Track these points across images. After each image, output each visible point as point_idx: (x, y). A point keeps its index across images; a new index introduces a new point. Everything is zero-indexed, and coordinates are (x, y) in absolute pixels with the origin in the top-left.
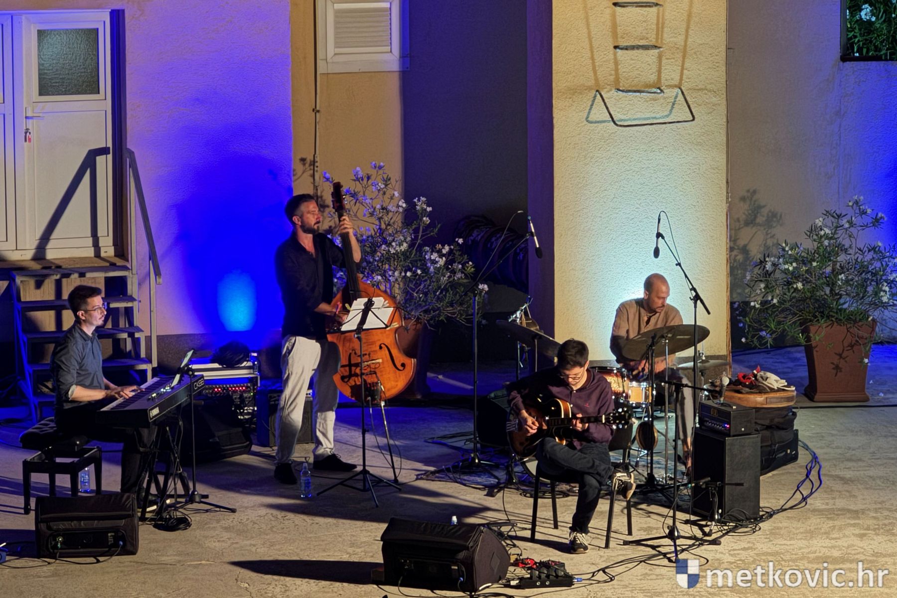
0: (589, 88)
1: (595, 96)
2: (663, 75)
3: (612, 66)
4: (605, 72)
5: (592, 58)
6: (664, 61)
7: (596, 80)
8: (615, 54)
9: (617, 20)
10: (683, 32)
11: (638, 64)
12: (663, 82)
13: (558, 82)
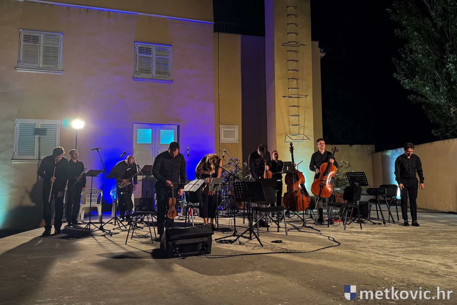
0: (284, 134)
1: (286, 136)
2: (300, 132)
3: (289, 129)
4: (287, 130)
5: (284, 128)
6: (300, 129)
7: (286, 132)
8: (289, 127)
9: (290, 120)
10: (304, 123)
11: (295, 129)
12: (300, 134)
13: (277, 132)
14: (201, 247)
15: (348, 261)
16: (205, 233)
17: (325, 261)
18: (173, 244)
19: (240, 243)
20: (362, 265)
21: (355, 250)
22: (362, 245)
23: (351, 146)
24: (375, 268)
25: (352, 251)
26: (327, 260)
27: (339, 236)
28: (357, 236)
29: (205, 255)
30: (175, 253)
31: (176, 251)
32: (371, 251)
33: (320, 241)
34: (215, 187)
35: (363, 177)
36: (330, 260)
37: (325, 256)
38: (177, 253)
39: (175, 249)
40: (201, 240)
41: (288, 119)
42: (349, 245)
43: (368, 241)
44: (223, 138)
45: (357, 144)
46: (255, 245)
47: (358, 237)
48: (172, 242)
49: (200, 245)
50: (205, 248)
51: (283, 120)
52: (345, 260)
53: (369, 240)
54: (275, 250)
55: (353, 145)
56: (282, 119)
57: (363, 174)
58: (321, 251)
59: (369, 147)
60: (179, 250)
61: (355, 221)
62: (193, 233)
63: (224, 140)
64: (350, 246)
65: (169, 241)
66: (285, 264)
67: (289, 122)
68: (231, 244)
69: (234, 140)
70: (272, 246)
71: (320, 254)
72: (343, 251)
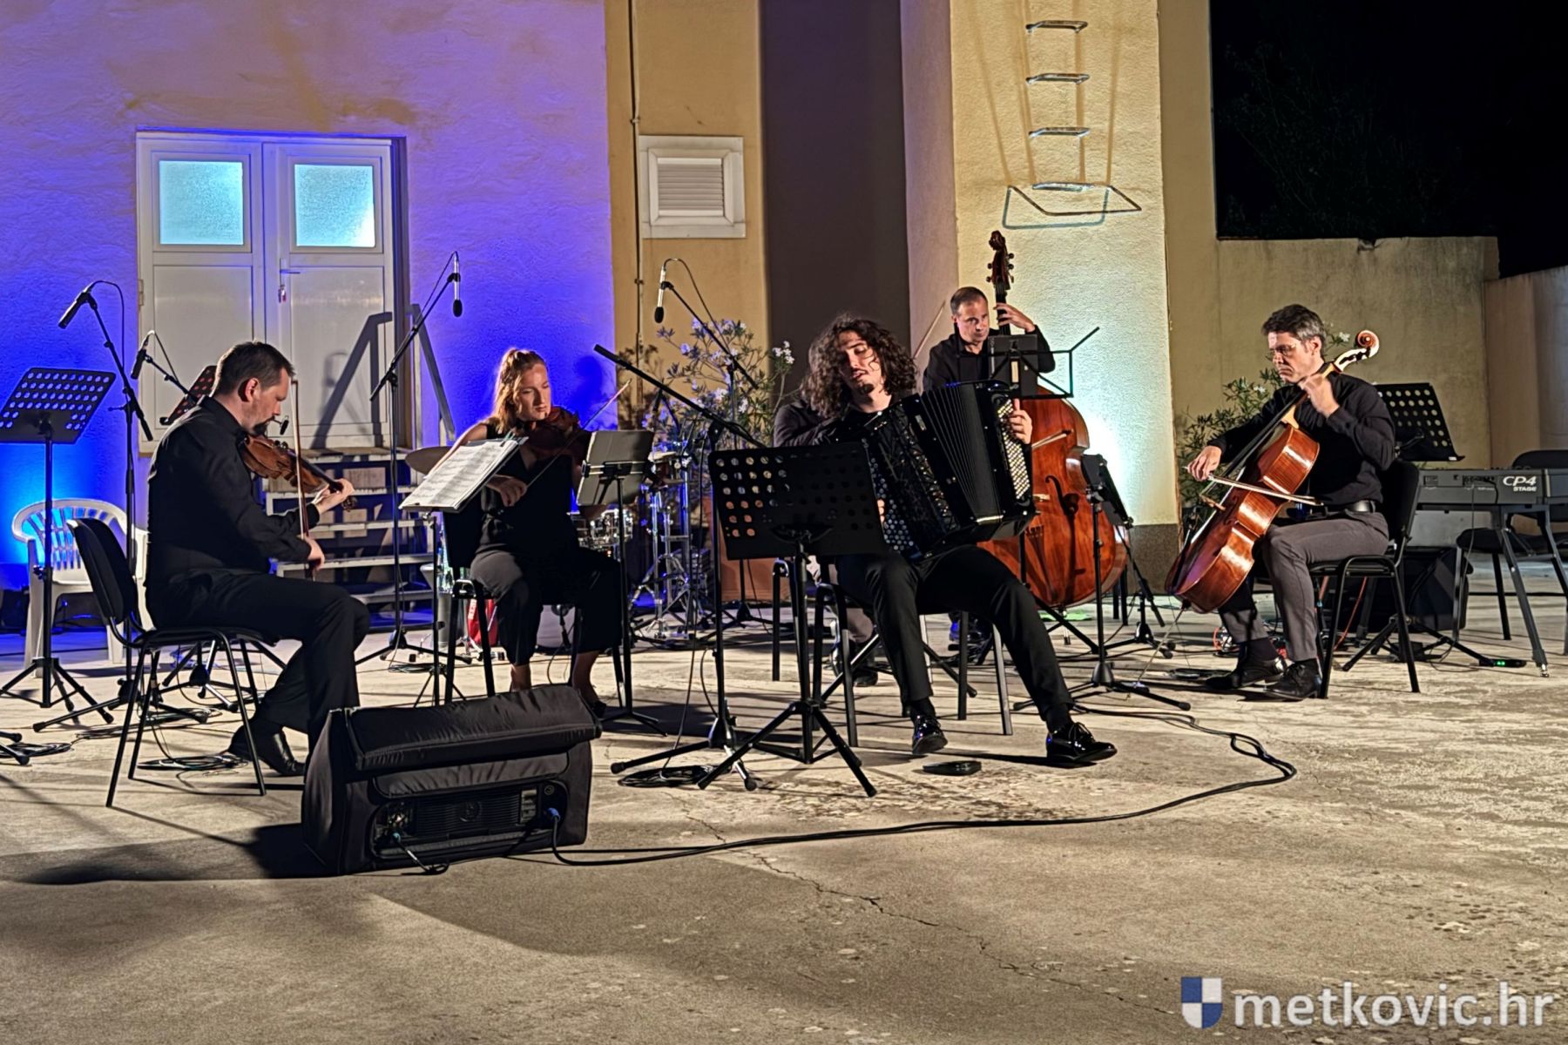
0: (1000, 183)
1: (1009, 193)
2: (1087, 169)
3: (1025, 155)
4: (1017, 163)
5: (1001, 147)
6: (1087, 154)
7: (1007, 173)
8: (1028, 142)
9: (1031, 98)
10: (1107, 115)
11: (1058, 155)
12: (1088, 179)
13: (962, 175)
14: (529, 810)
15: (1332, 859)
16: (551, 730)
17: (1209, 860)
18: (374, 794)
19: (750, 784)
20: (1406, 878)
21: (1369, 799)
22: (1411, 773)
23: (1370, 246)
24: (1470, 891)
25: (1353, 809)
26: (1216, 855)
27: (1287, 733)
28: (1387, 728)
29: (557, 853)
30: (386, 841)
31: (391, 831)
32: (1456, 806)
33: (1183, 759)
34: (607, 483)
35: (1426, 413)
36: (1234, 855)
37: (1205, 837)
38: (396, 844)
39: (383, 822)
40: (532, 769)
41: (1020, 98)
42: (1343, 776)
43: (1447, 753)
44: (655, 211)
45: (1400, 235)
46: (830, 790)
47: (1390, 735)
48: (365, 783)
49: (527, 797)
50: (555, 812)
51: (992, 106)
52: (1314, 853)
53: (1452, 746)
54: (940, 813)
55: (1378, 242)
56: (990, 97)
57: (1423, 397)
58: (1188, 809)
59: (1465, 250)
60: (406, 828)
61: (1382, 652)
62: (487, 734)
63: (663, 222)
64: (1347, 781)
65: (351, 781)
66: (990, 884)
67: (1026, 112)
68: (702, 787)
69: (723, 221)
70: (925, 791)
71: (1182, 826)
72: (1304, 809)
